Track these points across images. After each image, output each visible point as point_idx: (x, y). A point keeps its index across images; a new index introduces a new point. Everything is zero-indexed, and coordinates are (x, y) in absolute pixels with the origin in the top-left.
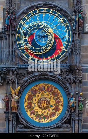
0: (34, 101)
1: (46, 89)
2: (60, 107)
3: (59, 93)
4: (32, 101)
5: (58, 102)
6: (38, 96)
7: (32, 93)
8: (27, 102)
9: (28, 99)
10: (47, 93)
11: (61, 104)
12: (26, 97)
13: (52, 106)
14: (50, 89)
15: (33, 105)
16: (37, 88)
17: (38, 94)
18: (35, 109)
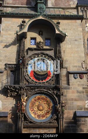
0: (43, 113)
1: (33, 111)
2: (37, 98)
3: (31, 103)
4: (44, 114)
5: (35, 100)
6: (39, 113)
7: (40, 117)
8: (47, 116)
9: (44, 117)
10: (35, 109)
11: (35, 98)
12: (44, 118)
13: (39, 102)
14: (32, 109)
15: (46, 112)
16: (36, 116)
17: (39, 114)
18: (46, 110)
